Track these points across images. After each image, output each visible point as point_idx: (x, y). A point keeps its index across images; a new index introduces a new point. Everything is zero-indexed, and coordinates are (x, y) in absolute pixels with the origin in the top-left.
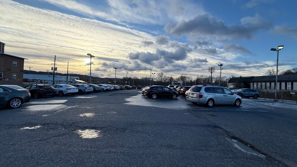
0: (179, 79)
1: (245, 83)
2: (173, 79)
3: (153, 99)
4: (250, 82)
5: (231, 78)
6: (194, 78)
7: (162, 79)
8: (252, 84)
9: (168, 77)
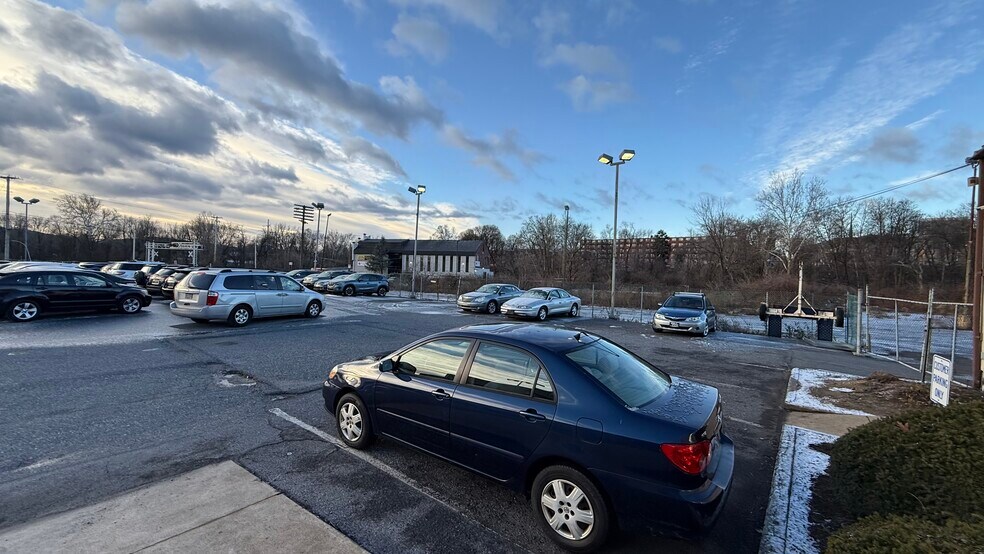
0: (185, 230)
1: (391, 255)
2: (155, 229)
3: (17, 321)
4: (401, 254)
5: (362, 239)
6: (252, 233)
7: (90, 227)
8: (404, 257)
9: (131, 220)
